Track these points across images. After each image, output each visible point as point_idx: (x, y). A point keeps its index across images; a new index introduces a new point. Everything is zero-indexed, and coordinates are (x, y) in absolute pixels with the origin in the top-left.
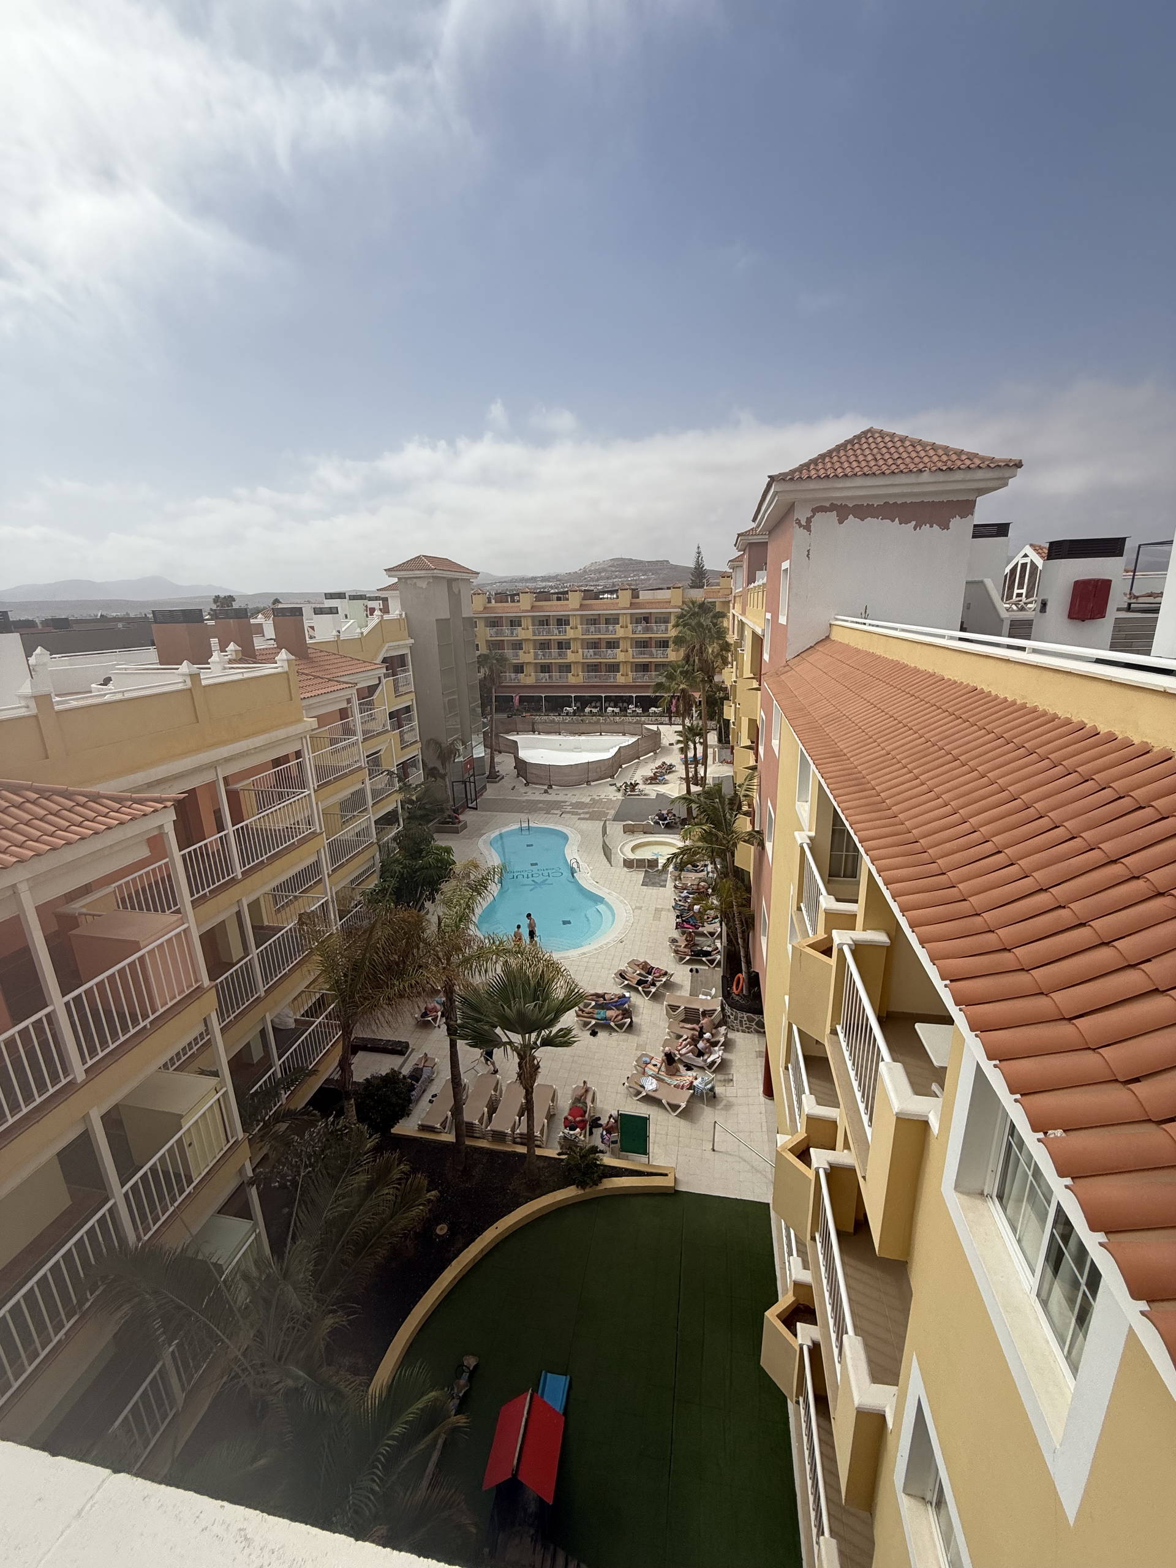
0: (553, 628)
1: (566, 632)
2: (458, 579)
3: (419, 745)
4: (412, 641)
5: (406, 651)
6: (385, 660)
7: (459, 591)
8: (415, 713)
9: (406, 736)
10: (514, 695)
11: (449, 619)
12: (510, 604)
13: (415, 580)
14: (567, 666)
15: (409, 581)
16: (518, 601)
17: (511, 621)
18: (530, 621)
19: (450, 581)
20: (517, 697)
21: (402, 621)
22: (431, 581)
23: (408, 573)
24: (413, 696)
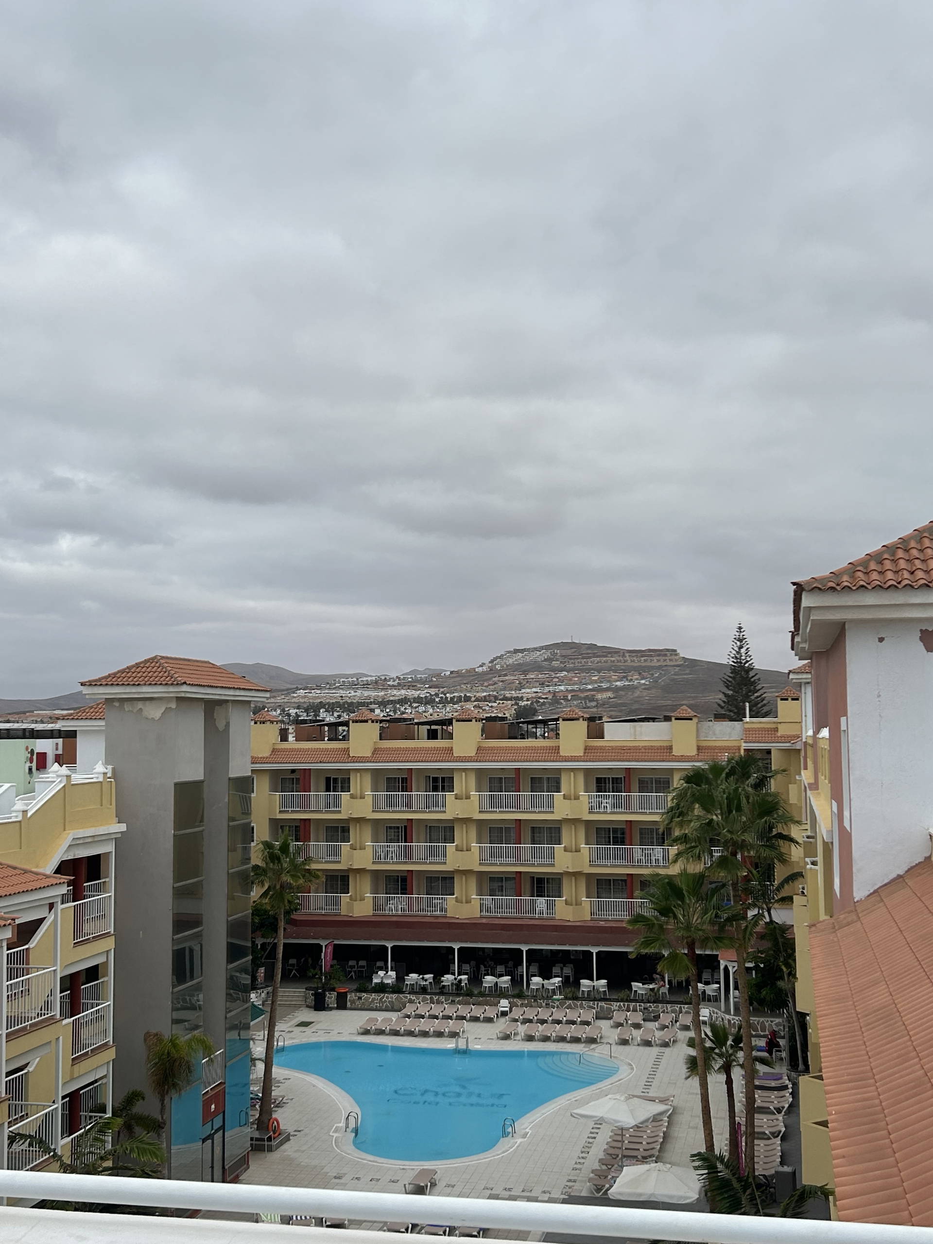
0: (418, 794)
1: (444, 805)
2: (227, 701)
3: (111, 1054)
4: (123, 827)
5: (109, 848)
6: (62, 868)
7: (228, 725)
8: (109, 980)
9: (85, 1033)
10: (324, 943)
11: (202, 782)
12: (326, 745)
13: (140, 705)
14: (444, 879)
15: (127, 707)
16: (345, 738)
17: (328, 780)
18: (368, 780)
19: (211, 707)
20: (330, 949)
21: (106, 787)
22: (173, 706)
23: (128, 689)
24: (109, 944)
